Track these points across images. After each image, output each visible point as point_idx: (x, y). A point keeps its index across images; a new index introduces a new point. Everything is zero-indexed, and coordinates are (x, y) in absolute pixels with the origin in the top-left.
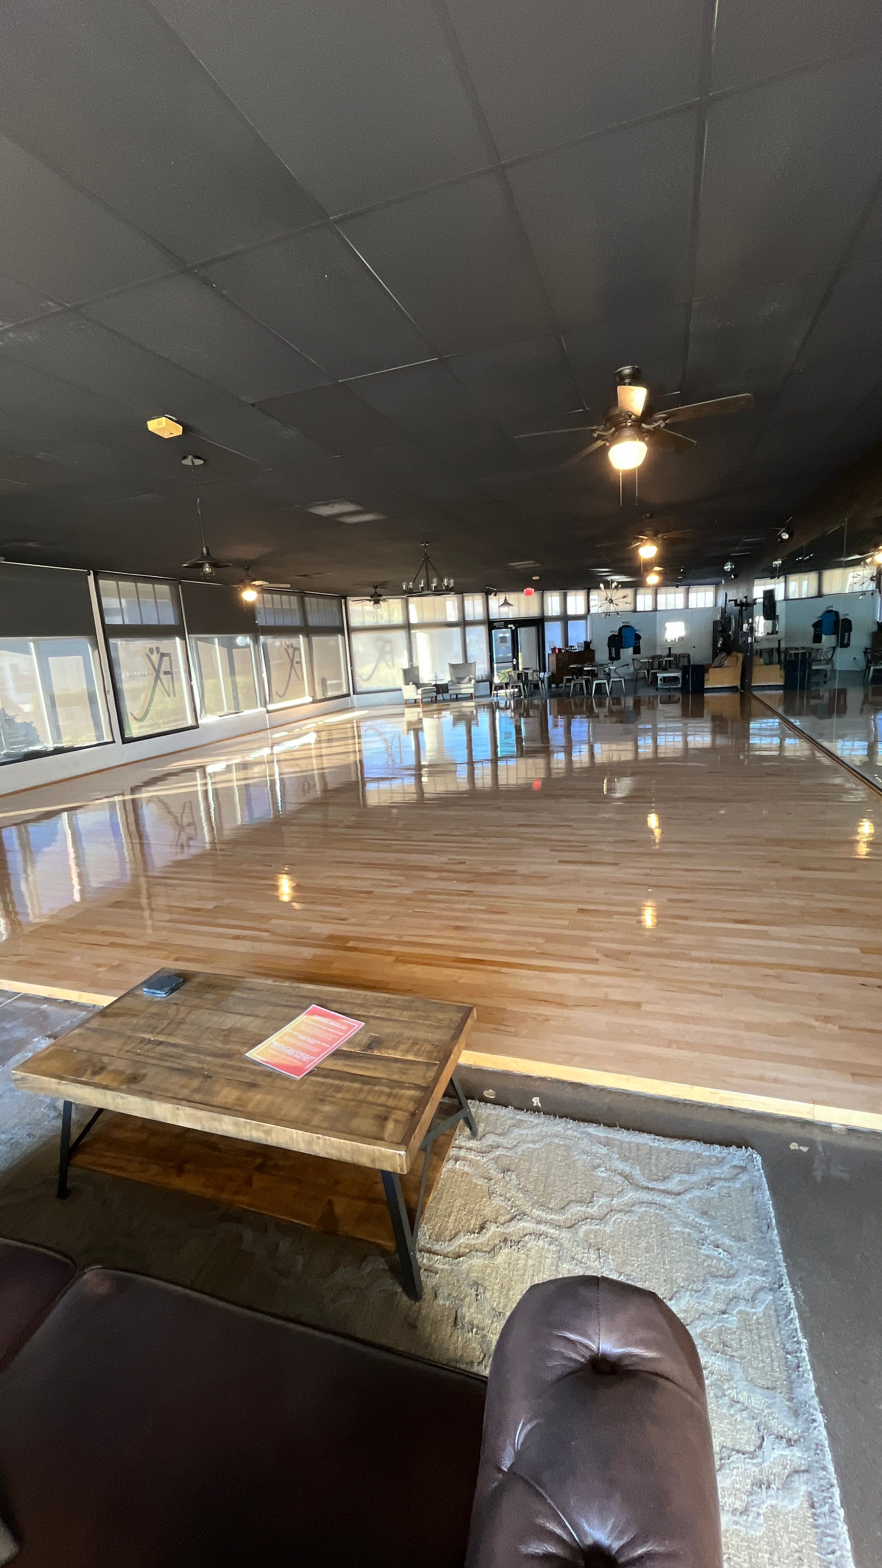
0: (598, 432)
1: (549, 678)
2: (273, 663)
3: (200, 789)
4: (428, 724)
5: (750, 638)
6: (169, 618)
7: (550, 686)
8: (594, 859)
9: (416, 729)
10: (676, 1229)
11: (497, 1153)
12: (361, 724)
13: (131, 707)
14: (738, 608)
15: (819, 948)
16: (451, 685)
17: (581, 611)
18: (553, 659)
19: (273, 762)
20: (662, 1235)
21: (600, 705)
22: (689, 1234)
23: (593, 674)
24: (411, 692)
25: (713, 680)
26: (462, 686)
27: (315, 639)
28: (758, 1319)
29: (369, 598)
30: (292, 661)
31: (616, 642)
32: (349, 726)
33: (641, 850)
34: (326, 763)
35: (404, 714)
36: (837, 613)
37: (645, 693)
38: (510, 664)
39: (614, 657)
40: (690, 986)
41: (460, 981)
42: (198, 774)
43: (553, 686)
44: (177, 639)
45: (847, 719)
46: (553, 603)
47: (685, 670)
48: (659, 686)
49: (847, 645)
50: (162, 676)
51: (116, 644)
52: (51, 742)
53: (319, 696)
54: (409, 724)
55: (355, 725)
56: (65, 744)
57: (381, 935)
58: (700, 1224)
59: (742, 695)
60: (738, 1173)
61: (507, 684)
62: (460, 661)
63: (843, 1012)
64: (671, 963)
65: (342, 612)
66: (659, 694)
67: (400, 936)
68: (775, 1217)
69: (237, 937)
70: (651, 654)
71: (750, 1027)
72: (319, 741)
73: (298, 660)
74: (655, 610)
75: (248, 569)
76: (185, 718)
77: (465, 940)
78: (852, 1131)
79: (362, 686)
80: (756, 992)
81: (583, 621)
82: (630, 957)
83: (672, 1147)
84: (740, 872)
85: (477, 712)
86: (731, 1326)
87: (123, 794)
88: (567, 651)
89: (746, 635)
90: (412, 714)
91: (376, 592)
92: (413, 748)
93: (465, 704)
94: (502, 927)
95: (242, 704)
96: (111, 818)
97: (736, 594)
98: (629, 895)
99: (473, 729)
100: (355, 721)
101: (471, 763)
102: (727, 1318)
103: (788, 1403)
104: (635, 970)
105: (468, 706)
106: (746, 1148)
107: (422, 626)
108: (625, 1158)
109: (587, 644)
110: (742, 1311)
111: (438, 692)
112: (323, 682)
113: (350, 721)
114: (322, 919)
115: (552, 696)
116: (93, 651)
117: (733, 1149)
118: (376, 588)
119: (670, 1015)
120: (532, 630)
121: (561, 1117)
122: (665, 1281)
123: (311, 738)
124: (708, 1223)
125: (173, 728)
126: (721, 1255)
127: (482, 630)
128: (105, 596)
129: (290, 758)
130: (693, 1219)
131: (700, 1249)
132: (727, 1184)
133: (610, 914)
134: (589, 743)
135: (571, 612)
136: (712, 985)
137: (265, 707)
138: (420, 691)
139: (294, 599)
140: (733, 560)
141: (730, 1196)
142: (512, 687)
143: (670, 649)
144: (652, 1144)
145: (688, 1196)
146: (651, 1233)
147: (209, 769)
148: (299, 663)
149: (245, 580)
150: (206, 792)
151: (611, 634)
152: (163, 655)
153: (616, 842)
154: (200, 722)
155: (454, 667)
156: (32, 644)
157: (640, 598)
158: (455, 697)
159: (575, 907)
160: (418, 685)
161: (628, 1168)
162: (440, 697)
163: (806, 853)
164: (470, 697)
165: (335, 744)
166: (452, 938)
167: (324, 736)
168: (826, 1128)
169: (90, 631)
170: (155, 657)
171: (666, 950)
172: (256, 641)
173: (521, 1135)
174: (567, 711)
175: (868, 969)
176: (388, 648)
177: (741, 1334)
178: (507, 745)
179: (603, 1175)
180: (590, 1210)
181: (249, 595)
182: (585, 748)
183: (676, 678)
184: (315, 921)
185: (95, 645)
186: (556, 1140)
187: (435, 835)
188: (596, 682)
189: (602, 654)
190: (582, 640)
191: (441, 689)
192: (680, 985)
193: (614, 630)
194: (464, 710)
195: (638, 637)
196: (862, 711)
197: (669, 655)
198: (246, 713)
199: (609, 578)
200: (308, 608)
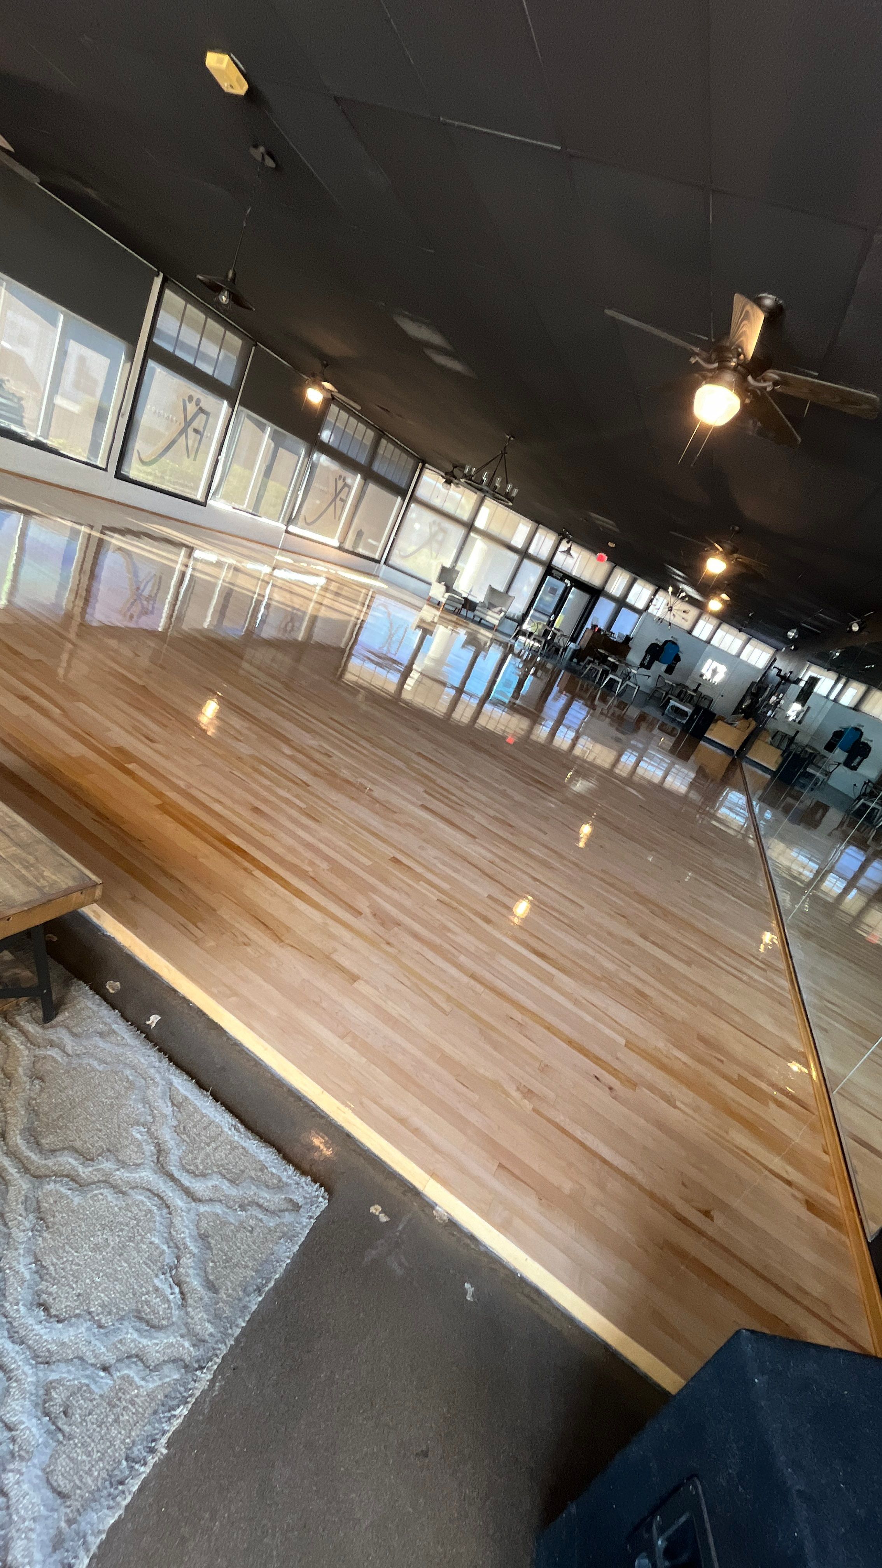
0: (697, 359)
1: (575, 651)
2: (315, 484)
3: (179, 567)
4: (442, 632)
5: (770, 712)
6: (227, 376)
7: (571, 659)
8: (457, 821)
9: (426, 631)
10: (153, 1239)
11: (49, 1053)
12: (377, 596)
13: (140, 446)
14: (778, 679)
15: (589, 1019)
16: (482, 607)
17: (640, 605)
18: (589, 635)
19: (268, 583)
20: (131, 1239)
21: (603, 699)
22: (163, 1253)
23: (614, 668)
24: (438, 592)
25: (718, 733)
26: (490, 613)
27: (372, 488)
28: (137, 1396)
29: (443, 474)
30: (337, 495)
31: (655, 652)
32: (364, 591)
33: (510, 837)
34: (323, 613)
35: (421, 609)
36: (862, 734)
37: (653, 712)
38: (546, 619)
39: (646, 665)
40: (424, 987)
41: (201, 860)
42: (183, 551)
43: (575, 660)
44: (226, 403)
45: (815, 835)
46: (618, 583)
47: (697, 709)
48: (666, 712)
49: (855, 768)
50: (190, 431)
51: (154, 370)
52: (39, 433)
53: (348, 545)
54: (422, 621)
55: (370, 594)
56: (50, 442)
57: (172, 774)
58: (186, 1248)
59: (734, 759)
60: (287, 1210)
61: (531, 634)
62: (501, 588)
63: (552, 1095)
64: (430, 955)
65: (414, 477)
66: (662, 719)
67: (190, 786)
68: (277, 1281)
69: (25, 699)
70: (680, 681)
71: (445, 1060)
72: (325, 589)
73: (344, 497)
74: (708, 642)
75: (326, 366)
76: (196, 489)
77: (251, 825)
78: (452, 1224)
79: (393, 561)
80: (485, 1029)
81: (637, 616)
82: (396, 929)
83: (244, 1145)
84: (582, 907)
85: (490, 646)
86: (97, 1390)
87: (92, 527)
88: (605, 635)
89: (769, 707)
90: (430, 614)
91: (452, 472)
92: (415, 646)
93: (483, 631)
94: (301, 833)
95: (263, 508)
96: (69, 543)
97: (783, 665)
98: (456, 871)
99: (480, 659)
100: (372, 590)
101: (460, 691)
102: (102, 1378)
103: (63, 1524)
104: (388, 943)
105: (485, 635)
106: (321, 1186)
107: (486, 535)
108: (180, 1130)
109: (628, 639)
110: (128, 1376)
111: (464, 606)
112: (360, 534)
113: (368, 587)
114: (130, 729)
115: (568, 668)
116: (125, 362)
117: (305, 1180)
118: (455, 467)
119: (377, 1007)
120: (586, 597)
121: (160, 1050)
122: (79, 1295)
123: (321, 581)
124: (195, 1251)
125: (177, 492)
126: (172, 1297)
127: (539, 570)
128: (165, 310)
129: (288, 588)
130: (185, 1238)
131: (157, 1276)
132: (261, 1216)
133: (419, 877)
134: (577, 732)
135: (630, 599)
136: (449, 998)
137: (287, 525)
138: (447, 595)
139: (371, 434)
140: (801, 632)
141: (251, 1232)
142: (534, 639)
143: (699, 685)
144: (226, 1130)
145: (203, 1208)
146: (122, 1230)
147: (197, 554)
148: (344, 501)
149: (316, 379)
150: (183, 575)
151: (655, 642)
152: (201, 410)
153: (495, 818)
154: (210, 502)
155: (492, 591)
156: (62, 317)
157: (701, 623)
158: (478, 619)
159: (391, 852)
160: (449, 589)
161: (172, 1142)
162: (464, 612)
163: (660, 924)
164: (490, 627)
165: (341, 600)
166: (240, 816)
167: (333, 587)
168: (428, 1206)
169: (131, 339)
170: (191, 408)
171: (438, 941)
172: (309, 454)
173: (96, 1047)
174: (573, 692)
175: (616, 1065)
176: (440, 537)
177: (98, 1405)
178: (504, 690)
179: (138, 1136)
180: (81, 1169)
181: (314, 396)
182: (571, 735)
183: (685, 714)
184: (121, 727)
185: (131, 357)
186: (128, 1072)
187: (332, 719)
188: (611, 676)
189: (635, 657)
190: (626, 632)
191: (469, 605)
192: (415, 980)
193: (660, 639)
194: (479, 636)
195: (677, 659)
196: (830, 835)
197: (695, 691)
198: (264, 520)
199: (682, 586)
200: (381, 451)
